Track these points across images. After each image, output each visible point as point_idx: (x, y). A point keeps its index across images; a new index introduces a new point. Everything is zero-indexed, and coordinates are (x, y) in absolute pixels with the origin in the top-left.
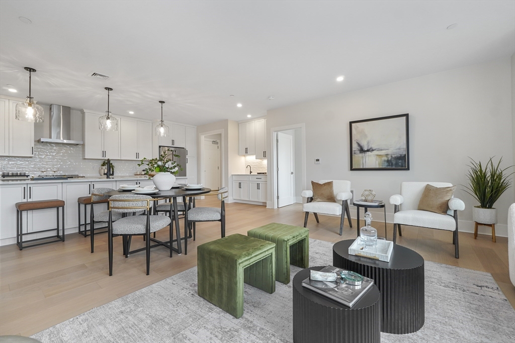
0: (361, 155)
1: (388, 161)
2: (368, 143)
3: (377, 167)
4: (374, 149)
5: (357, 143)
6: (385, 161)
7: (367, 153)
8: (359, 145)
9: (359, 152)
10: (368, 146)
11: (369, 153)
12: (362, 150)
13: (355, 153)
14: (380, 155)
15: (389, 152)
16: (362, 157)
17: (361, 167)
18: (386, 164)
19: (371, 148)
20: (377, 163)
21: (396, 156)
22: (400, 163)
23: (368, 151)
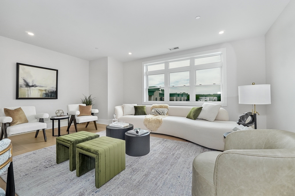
0: (27, 88)
1: (46, 94)
2: (33, 81)
3: (39, 97)
4: (37, 85)
5: (24, 80)
6: (44, 93)
7: (32, 87)
8: (25, 81)
9: (25, 86)
10: (33, 83)
11: (33, 88)
12: (27, 85)
13: (21, 87)
14: (41, 90)
15: (47, 89)
16: (28, 90)
17: (27, 97)
18: (45, 95)
19: (34, 85)
20: (39, 94)
21: (51, 91)
22: (53, 95)
23: (32, 86)
